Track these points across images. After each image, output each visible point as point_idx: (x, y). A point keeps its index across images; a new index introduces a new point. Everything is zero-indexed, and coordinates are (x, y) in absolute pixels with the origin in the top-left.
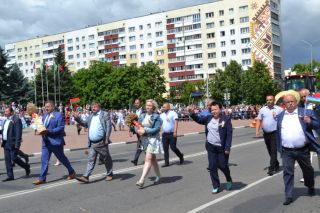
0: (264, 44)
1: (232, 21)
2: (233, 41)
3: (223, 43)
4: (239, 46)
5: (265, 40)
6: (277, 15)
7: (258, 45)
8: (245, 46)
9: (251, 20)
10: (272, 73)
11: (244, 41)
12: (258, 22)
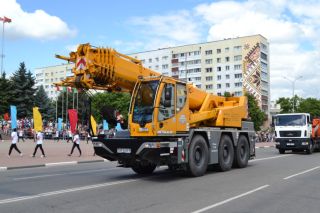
0: (254, 79)
1: (228, 59)
2: (228, 76)
3: (219, 77)
4: (233, 80)
5: (255, 76)
6: (266, 55)
7: (249, 80)
8: (237, 80)
9: (243, 59)
10: (260, 105)
11: (237, 76)
12: (250, 61)
